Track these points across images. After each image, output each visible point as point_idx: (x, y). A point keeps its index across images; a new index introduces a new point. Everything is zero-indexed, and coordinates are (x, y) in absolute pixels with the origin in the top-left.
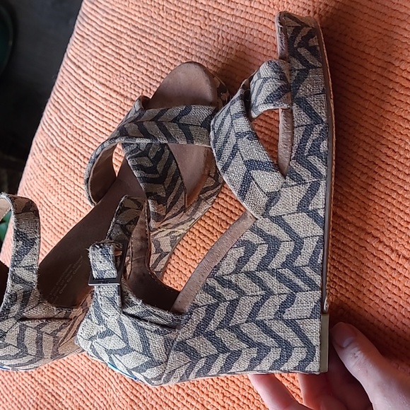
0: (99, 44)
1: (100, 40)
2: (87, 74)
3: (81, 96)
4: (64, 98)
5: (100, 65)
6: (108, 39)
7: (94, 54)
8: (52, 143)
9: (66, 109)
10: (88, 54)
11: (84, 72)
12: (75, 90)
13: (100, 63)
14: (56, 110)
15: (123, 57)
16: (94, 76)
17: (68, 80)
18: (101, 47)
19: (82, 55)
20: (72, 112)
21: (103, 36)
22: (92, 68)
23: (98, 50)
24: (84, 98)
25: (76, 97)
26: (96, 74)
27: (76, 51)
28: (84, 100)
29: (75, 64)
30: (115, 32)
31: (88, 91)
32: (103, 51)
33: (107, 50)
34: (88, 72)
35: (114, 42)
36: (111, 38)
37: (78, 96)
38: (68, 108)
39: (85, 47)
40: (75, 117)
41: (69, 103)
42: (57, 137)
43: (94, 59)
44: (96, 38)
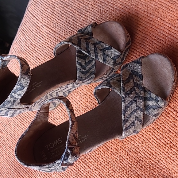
0: (44, 7)
1: (44, 5)
2: (38, 20)
3: (35, 30)
4: (27, 29)
5: (44, 17)
6: (48, 5)
7: (42, 11)
8: (21, 49)
9: (28, 35)
10: (38, 11)
11: (37, 19)
12: (32, 27)
13: (44, 16)
14: (23, 35)
15: (55, 14)
16: (41, 21)
17: (28, 21)
18: (45, 9)
19: (35, 11)
20: (31, 36)
21: (46, 3)
22: (40, 18)
23: (43, 10)
24: (37, 31)
25: (33, 30)
26: (43, 21)
27: (32, 8)
28: (37, 32)
29: (32, 14)
30: (52, 2)
31: (39, 28)
32: (46, 11)
33: (48, 10)
34: (39, 19)
35: (51, 7)
36: (50, 5)
37: (34, 30)
38: (29, 34)
39: (37, 7)
40: (32, 39)
41: (29, 32)
42: (24, 47)
43: (41, 14)
44: (42, 4)
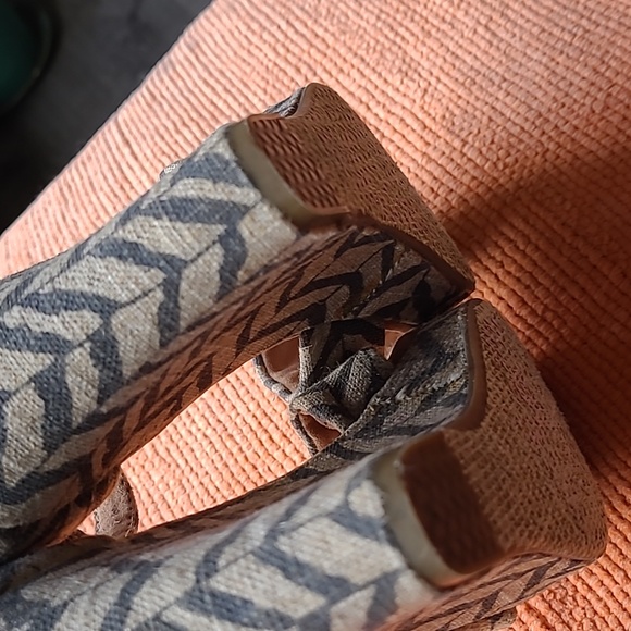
0: (176, 119)
1: (181, 112)
2: (136, 158)
3: (112, 190)
4: (83, 185)
5: (164, 153)
6: (194, 116)
7: (162, 130)
8: (31, 251)
9: (78, 203)
10: (151, 127)
11: (133, 153)
12: (105, 178)
13: (166, 149)
14: (62, 200)
16: (147, 165)
17: (100, 156)
18: (179, 124)
19: (140, 125)
20: (86, 212)
21: (188, 107)
22: (149, 153)
23: (171, 127)
24: (116, 195)
25: (102, 189)
26: (152, 165)
27: (134, 115)
28: (115, 200)
29: (122, 134)
30: (212, 108)
31: (127, 187)
32: (178, 131)
33: (185, 132)
34: (140, 156)
35: (203, 125)
36: (201, 115)
37: (107, 189)
38: (82, 203)
39: (151, 115)
40: (87, 222)
41: (87, 194)
42: (45, 245)
43: (157, 139)
44: (176, 106)
